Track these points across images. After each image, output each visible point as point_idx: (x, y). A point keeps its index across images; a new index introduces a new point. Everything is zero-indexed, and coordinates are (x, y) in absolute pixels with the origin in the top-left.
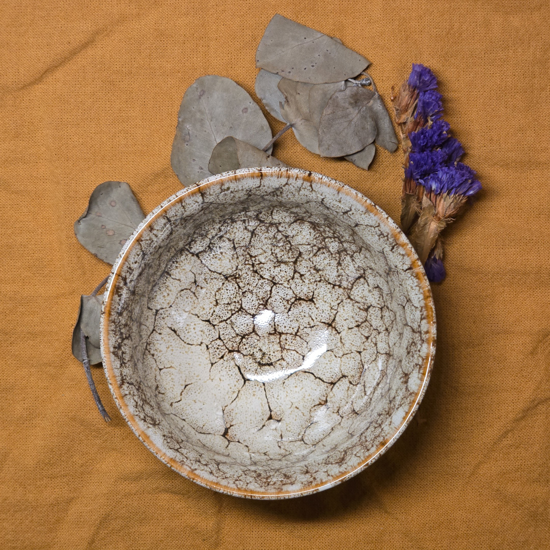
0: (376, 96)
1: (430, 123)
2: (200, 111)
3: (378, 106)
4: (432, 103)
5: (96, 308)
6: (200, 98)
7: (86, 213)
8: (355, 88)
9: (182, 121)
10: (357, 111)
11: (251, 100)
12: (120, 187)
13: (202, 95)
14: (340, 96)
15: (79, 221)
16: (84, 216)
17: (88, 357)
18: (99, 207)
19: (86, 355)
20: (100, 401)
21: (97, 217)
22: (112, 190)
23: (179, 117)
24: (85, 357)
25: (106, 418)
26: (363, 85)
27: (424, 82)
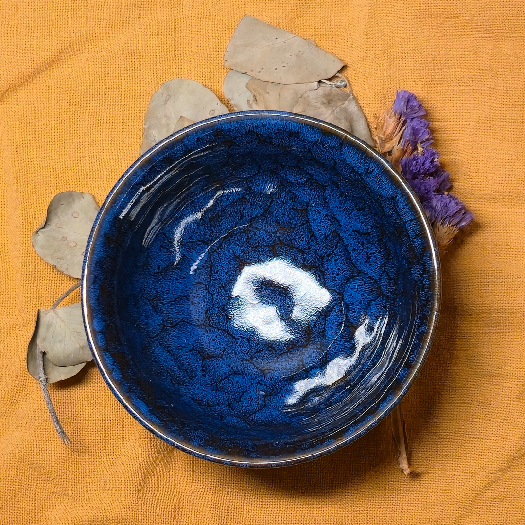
0: (351, 97)
1: (420, 149)
2: (166, 116)
3: (352, 107)
4: (421, 130)
5: (54, 322)
6: (166, 103)
7: (44, 223)
8: (329, 88)
9: (148, 128)
10: (330, 112)
11: (219, 102)
12: (83, 198)
13: (168, 100)
14: (312, 95)
15: (37, 232)
16: (42, 226)
17: (45, 375)
18: (59, 217)
19: (43, 372)
20: (58, 422)
21: (57, 229)
22: (74, 200)
23: (145, 124)
24: (42, 375)
25: (65, 440)
26: (338, 87)
27: (412, 108)
